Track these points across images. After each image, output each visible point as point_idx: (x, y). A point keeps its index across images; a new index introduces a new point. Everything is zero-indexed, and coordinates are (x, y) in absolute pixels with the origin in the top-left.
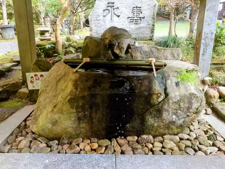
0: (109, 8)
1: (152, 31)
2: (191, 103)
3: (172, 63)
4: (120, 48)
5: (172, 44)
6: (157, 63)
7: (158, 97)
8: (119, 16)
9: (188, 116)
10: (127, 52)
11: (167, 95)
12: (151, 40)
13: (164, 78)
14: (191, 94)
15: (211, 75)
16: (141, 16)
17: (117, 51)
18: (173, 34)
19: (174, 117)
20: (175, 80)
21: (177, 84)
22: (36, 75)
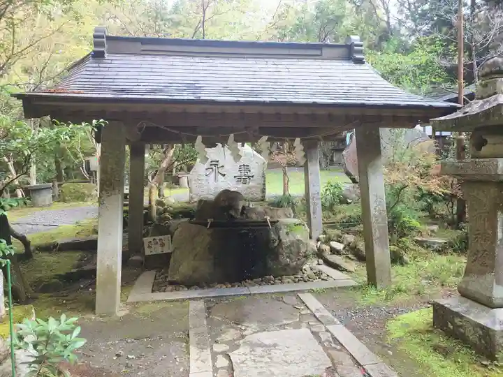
0: (213, 167)
1: (263, 191)
2: (299, 248)
3: (284, 220)
4: (236, 210)
5: (286, 204)
6: (271, 220)
7: (274, 243)
8: (224, 175)
9: (299, 259)
10: (242, 213)
11: (280, 240)
12: (262, 200)
13: (277, 231)
14: (298, 240)
15: (324, 233)
16: (249, 174)
17: (233, 213)
18: (287, 193)
19: (288, 260)
20: (285, 230)
21: (287, 233)
22: (154, 239)
